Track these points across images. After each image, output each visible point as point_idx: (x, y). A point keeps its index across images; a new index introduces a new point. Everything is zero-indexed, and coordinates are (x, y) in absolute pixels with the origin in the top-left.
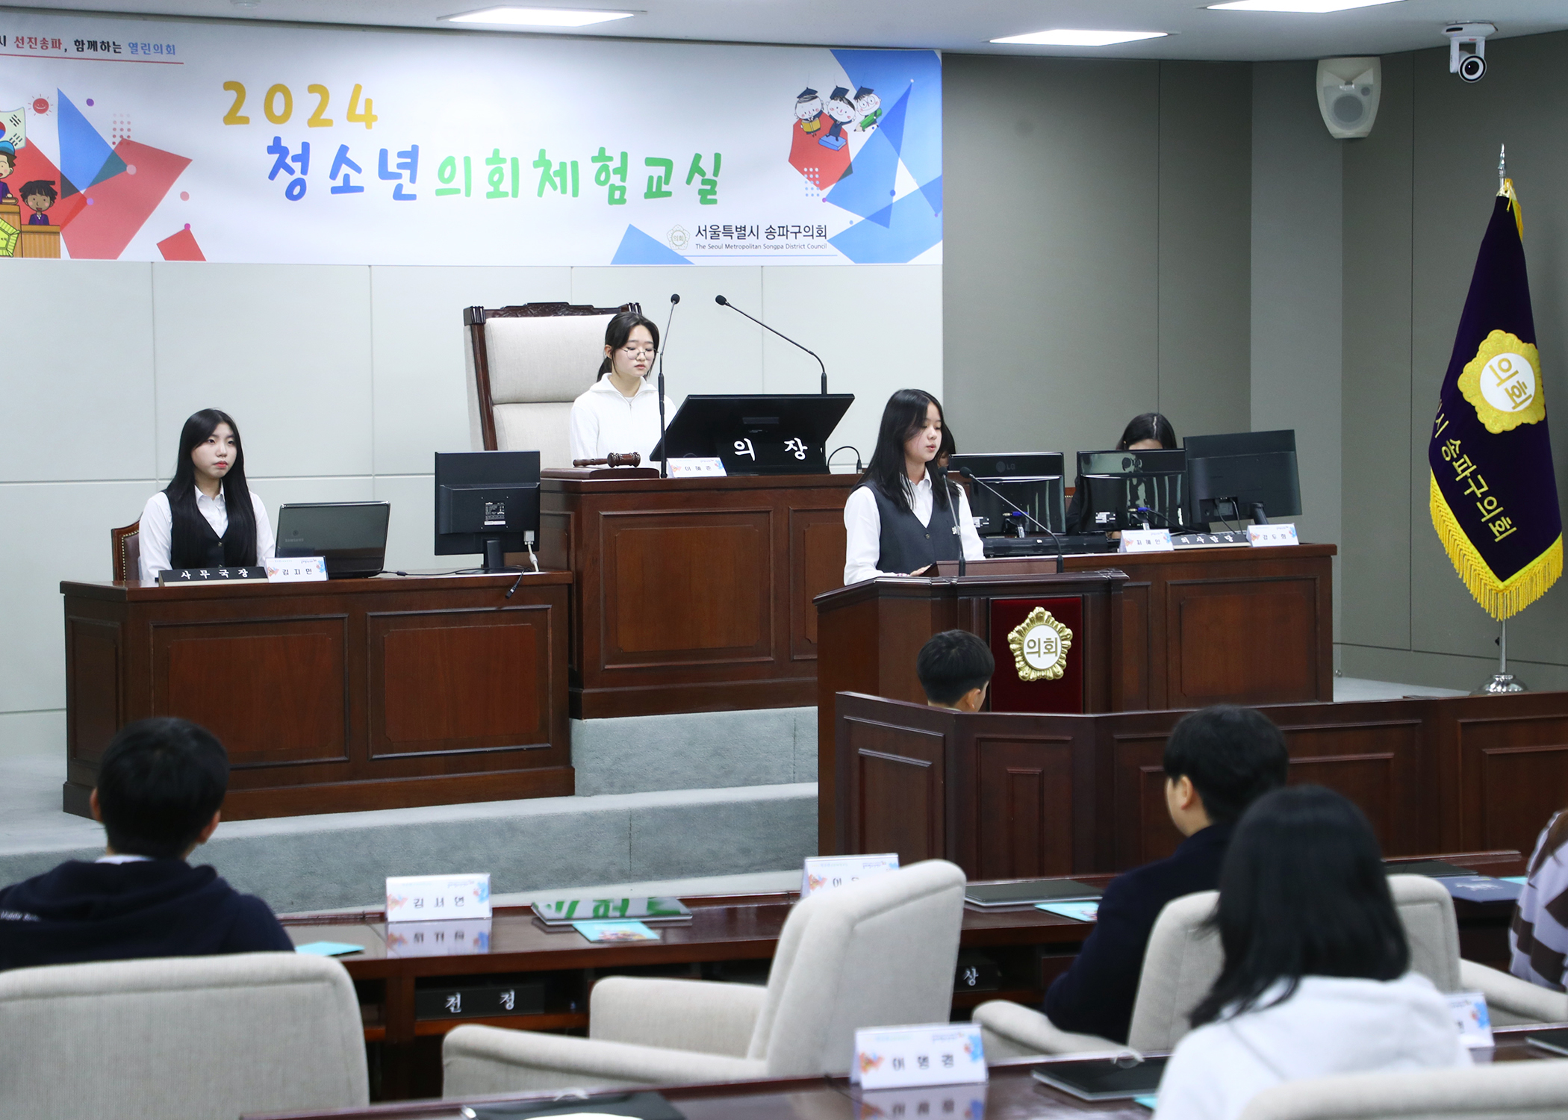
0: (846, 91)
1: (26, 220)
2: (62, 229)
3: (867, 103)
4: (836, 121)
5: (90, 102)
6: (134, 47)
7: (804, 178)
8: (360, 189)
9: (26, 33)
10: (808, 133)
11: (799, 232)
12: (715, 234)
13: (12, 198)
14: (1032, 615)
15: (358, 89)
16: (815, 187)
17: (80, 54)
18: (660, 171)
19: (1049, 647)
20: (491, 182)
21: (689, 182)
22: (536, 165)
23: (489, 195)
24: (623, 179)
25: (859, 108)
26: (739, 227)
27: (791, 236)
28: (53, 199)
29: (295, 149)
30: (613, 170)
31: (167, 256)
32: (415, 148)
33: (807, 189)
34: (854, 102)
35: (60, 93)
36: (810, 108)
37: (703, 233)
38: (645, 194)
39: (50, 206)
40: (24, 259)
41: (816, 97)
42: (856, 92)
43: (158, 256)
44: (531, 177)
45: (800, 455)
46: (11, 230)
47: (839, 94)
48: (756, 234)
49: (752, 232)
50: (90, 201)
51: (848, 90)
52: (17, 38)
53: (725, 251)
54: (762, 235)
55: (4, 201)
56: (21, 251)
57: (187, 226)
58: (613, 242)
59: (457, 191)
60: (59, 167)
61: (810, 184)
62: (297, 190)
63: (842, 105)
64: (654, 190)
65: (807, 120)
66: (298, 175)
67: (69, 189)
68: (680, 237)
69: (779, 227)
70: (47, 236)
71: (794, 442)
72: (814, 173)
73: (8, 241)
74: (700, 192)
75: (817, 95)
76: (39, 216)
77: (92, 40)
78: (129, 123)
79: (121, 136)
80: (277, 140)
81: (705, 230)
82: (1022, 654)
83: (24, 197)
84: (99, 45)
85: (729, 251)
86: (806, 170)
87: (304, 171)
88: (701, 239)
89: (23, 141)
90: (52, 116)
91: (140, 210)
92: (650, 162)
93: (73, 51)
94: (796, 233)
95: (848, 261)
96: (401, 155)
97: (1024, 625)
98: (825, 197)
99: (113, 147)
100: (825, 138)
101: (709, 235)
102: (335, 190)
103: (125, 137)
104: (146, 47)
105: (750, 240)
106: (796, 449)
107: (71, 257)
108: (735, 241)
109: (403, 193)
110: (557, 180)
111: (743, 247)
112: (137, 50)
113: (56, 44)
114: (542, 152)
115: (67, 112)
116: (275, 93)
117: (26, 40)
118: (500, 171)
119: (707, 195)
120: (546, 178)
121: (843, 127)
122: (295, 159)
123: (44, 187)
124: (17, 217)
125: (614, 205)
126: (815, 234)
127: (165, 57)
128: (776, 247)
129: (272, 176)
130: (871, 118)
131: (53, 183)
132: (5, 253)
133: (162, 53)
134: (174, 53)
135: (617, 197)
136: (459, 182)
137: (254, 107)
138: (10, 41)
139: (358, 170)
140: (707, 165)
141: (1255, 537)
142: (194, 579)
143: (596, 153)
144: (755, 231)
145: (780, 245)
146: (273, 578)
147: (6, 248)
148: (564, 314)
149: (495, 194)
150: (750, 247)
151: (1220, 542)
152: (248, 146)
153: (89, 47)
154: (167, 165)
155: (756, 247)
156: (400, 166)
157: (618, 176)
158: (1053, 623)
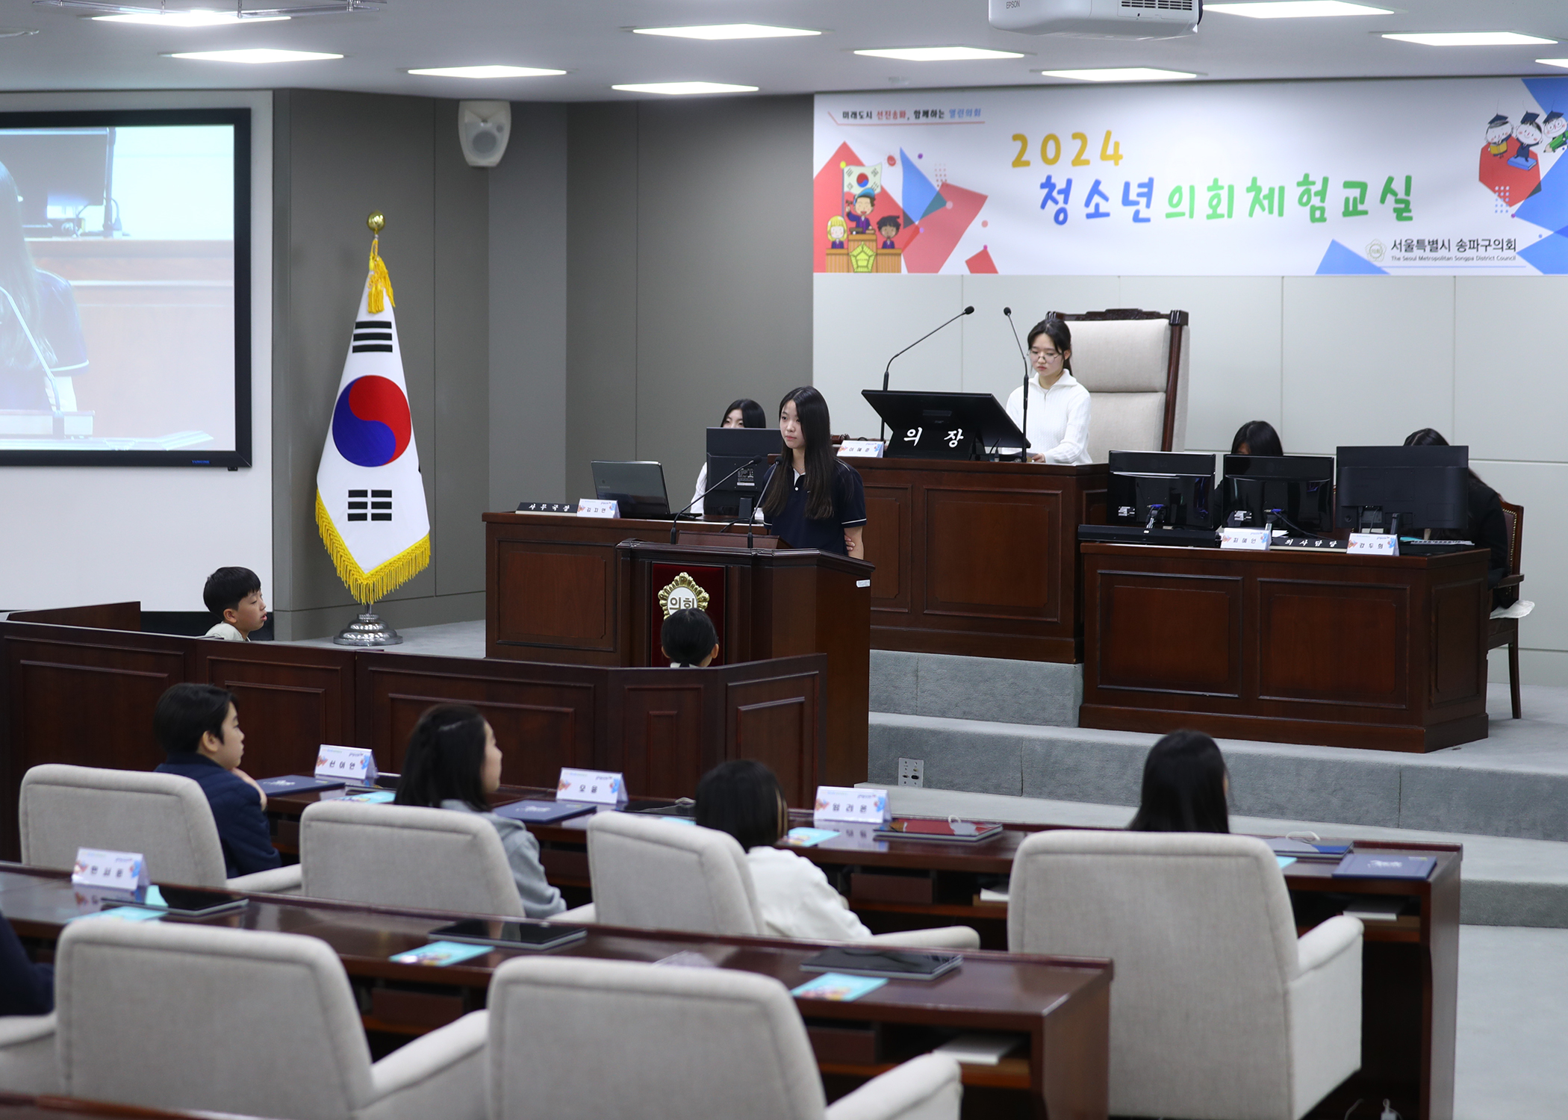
0: (1536, 116)
1: (881, 245)
3: (1555, 126)
4: (1522, 144)
5: (920, 156)
6: (953, 113)
7: (1495, 196)
8: (1107, 215)
9: (884, 109)
10: (1495, 155)
11: (1489, 245)
12: (1409, 248)
13: (872, 229)
14: (677, 578)
15: (1108, 134)
16: (1504, 204)
17: (918, 121)
18: (1356, 193)
19: (687, 605)
20: (1210, 205)
21: (1383, 200)
22: (1249, 190)
23: (1209, 217)
24: (1323, 200)
25: (1546, 131)
26: (1431, 240)
27: (1482, 249)
28: (898, 229)
29: (1061, 184)
30: (1315, 193)
31: (972, 271)
32: (1151, 180)
33: (1496, 206)
34: (1542, 126)
35: (901, 150)
36: (1501, 132)
37: (1399, 246)
38: (1343, 213)
39: (896, 234)
40: (878, 274)
41: (1507, 122)
42: (1546, 116)
43: (966, 271)
44: (1243, 200)
45: (953, 444)
46: (870, 253)
47: (1529, 119)
48: (1447, 247)
49: (1443, 245)
50: (922, 230)
51: (1538, 115)
52: (879, 113)
53: (1418, 263)
54: (1454, 248)
55: (867, 232)
56: (876, 269)
57: (985, 247)
58: (1317, 254)
59: (1183, 214)
61: (1500, 202)
62: (1061, 217)
63: (1530, 129)
64: (1351, 208)
65: (1495, 143)
66: (1061, 204)
67: (909, 221)
68: (1377, 250)
69: (1470, 241)
70: (893, 257)
72: (1505, 191)
73: (868, 261)
74: (1395, 210)
75: (1508, 120)
76: (889, 242)
77: (926, 109)
78: (945, 170)
79: (942, 180)
80: (1049, 178)
81: (1400, 244)
82: (667, 610)
83: (880, 228)
84: (930, 113)
85: (1421, 263)
86: (1497, 188)
87: (1066, 201)
88: (1396, 252)
89: (879, 187)
90: (898, 169)
91: (953, 237)
92: (1348, 185)
93: (913, 119)
94: (1486, 246)
95: (1538, 273)
96: (1141, 186)
97: (671, 585)
98: (1514, 212)
99: (938, 189)
100: (1512, 159)
101: (1403, 248)
102: (1089, 216)
103: (944, 180)
104: (961, 112)
105: (1442, 252)
107: (910, 270)
108: (1428, 253)
109: (1141, 215)
110: (1266, 203)
111: (1435, 259)
112: (954, 114)
113: (903, 114)
114: (1254, 180)
115: (907, 164)
116: (1047, 142)
117: (884, 114)
118: (1218, 196)
119: (1403, 212)
120: (1256, 201)
121: (1531, 148)
122: (1060, 192)
123: (890, 220)
124: (874, 244)
125: (1317, 224)
126: (1505, 247)
127: (973, 119)
128: (1467, 259)
129: (1043, 206)
130: (1560, 140)
131: (898, 217)
132: (866, 270)
133: (971, 115)
134: (979, 114)
135: (1318, 216)
136: (1184, 207)
137: (1033, 154)
138: (874, 115)
139: (1106, 199)
140: (1399, 186)
141: (1352, 544)
142: (535, 510)
143: (1301, 179)
144: (1446, 244)
145: (1471, 257)
146: (580, 514)
147: (867, 266)
148: (1135, 319)
149: (1214, 215)
150: (1443, 258)
151: (1321, 546)
152: (1028, 183)
153: (923, 115)
154: (973, 201)
155: (1449, 259)
156: (1139, 195)
157: (1319, 198)
158: (693, 586)
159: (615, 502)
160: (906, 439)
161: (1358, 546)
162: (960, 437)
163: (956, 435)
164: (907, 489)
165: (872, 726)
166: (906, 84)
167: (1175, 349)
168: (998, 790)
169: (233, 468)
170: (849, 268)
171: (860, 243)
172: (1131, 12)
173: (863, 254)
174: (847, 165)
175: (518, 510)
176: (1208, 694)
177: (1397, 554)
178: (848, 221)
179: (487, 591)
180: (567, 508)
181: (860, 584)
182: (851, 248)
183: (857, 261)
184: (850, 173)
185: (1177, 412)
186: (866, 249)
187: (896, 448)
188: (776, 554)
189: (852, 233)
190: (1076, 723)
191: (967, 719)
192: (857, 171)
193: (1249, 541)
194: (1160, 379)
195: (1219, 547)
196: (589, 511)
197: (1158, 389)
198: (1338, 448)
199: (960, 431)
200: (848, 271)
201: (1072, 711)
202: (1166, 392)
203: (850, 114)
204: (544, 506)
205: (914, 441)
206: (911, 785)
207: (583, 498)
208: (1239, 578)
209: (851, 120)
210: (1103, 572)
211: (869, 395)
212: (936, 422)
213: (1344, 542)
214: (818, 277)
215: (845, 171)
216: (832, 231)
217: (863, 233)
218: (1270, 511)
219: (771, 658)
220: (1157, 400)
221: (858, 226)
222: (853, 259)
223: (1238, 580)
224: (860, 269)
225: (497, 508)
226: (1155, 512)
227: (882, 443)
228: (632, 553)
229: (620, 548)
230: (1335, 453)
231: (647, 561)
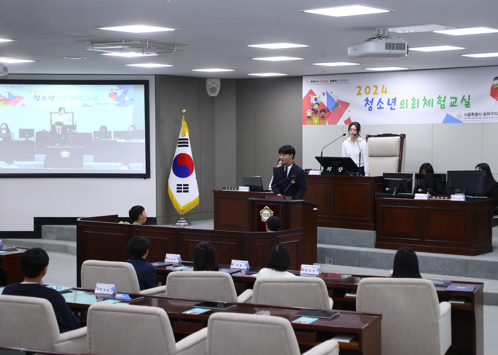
1: (321, 117)
2: (327, 119)
5: (332, 93)
6: (341, 80)
7: (495, 100)
8: (383, 108)
10: (495, 88)
11: (493, 114)
13: (319, 113)
14: (265, 208)
15: (384, 85)
18: (454, 100)
20: (412, 105)
21: (462, 102)
22: (423, 100)
23: (412, 108)
24: (444, 103)
26: (476, 113)
28: (325, 113)
29: (370, 100)
30: (442, 100)
31: (346, 124)
32: (396, 98)
33: (495, 103)
35: (326, 91)
36: (496, 82)
37: (466, 115)
38: (450, 106)
43: (344, 124)
44: (421, 103)
45: (340, 171)
46: (318, 119)
48: (480, 115)
49: (479, 114)
50: (332, 113)
54: (482, 115)
55: (317, 114)
56: (320, 124)
57: (349, 117)
58: (442, 118)
59: (404, 107)
60: (326, 106)
62: (370, 109)
65: (495, 85)
66: (370, 105)
67: (328, 111)
68: (460, 116)
69: (487, 113)
71: (341, 168)
74: (465, 105)
76: (323, 116)
78: (339, 96)
79: (337, 99)
80: (367, 98)
81: (467, 114)
82: (262, 216)
83: (321, 113)
84: (334, 81)
85: (473, 119)
86: (496, 98)
87: (372, 105)
88: (465, 117)
90: (326, 96)
91: (340, 115)
92: (452, 98)
93: (330, 83)
94: (492, 114)
96: (392, 100)
97: (263, 210)
99: (336, 102)
101: (468, 115)
102: (378, 108)
104: (343, 80)
105: (479, 116)
106: (340, 169)
107: (328, 124)
108: (475, 117)
109: (392, 108)
110: (428, 104)
111: (477, 118)
113: (327, 81)
114: (425, 97)
115: (328, 95)
116: (366, 89)
117: (322, 81)
118: (414, 102)
119: (468, 105)
120: (425, 103)
122: (370, 102)
123: (323, 110)
124: (319, 117)
125: (443, 109)
127: (346, 82)
128: (486, 118)
129: (365, 106)
131: (326, 109)
132: (317, 124)
134: (348, 81)
135: (443, 107)
136: (405, 105)
137: (363, 91)
138: (319, 81)
139: (383, 103)
140: (466, 98)
141: (452, 198)
142: (227, 189)
143: (438, 97)
144: (480, 114)
145: (487, 117)
146: (239, 190)
147: (317, 123)
148: (391, 136)
149: (413, 108)
150: (479, 118)
151: (443, 198)
152: (361, 100)
153: (332, 82)
154: (346, 105)
155: (481, 118)
156: (392, 102)
157: (443, 102)
158: (269, 210)
159: (249, 187)
160: (327, 170)
161: (453, 198)
162: (342, 169)
163: (341, 169)
164: (327, 183)
165: (318, 248)
166: (328, 73)
167: (402, 145)
168: (353, 265)
169: (145, 178)
170: (312, 124)
171: (315, 117)
172: (388, 51)
173: (316, 120)
174: (312, 96)
175: (222, 189)
176: (411, 239)
177: (465, 200)
178: (312, 111)
179: (214, 211)
180: (236, 189)
181: (315, 209)
182: (313, 118)
183: (314, 122)
184: (312, 98)
185: (402, 162)
186: (317, 118)
187: (325, 172)
188: (292, 201)
189: (313, 114)
190: (374, 247)
191: (344, 246)
192: (314, 97)
193: (422, 197)
194: (398, 153)
195: (414, 199)
196: (242, 189)
197: (397, 156)
198: (448, 171)
199: (342, 168)
200: (312, 125)
201: (373, 244)
202: (399, 156)
203: (313, 81)
204: (229, 188)
205: (329, 170)
206: (329, 264)
207: (240, 186)
208: (420, 207)
209: (313, 83)
210: (381, 206)
211: (317, 158)
212: (335, 165)
213: (449, 197)
214: (304, 126)
215: (311, 97)
216: (308, 114)
217: (316, 114)
218: (428, 189)
219: (290, 229)
220: (397, 158)
221: (314, 112)
222: (313, 121)
223: (419, 208)
224: (315, 124)
225: (217, 189)
226: (396, 189)
227: (320, 171)
228: (253, 201)
229: (249, 200)
230: (447, 172)
231: (257, 203)
